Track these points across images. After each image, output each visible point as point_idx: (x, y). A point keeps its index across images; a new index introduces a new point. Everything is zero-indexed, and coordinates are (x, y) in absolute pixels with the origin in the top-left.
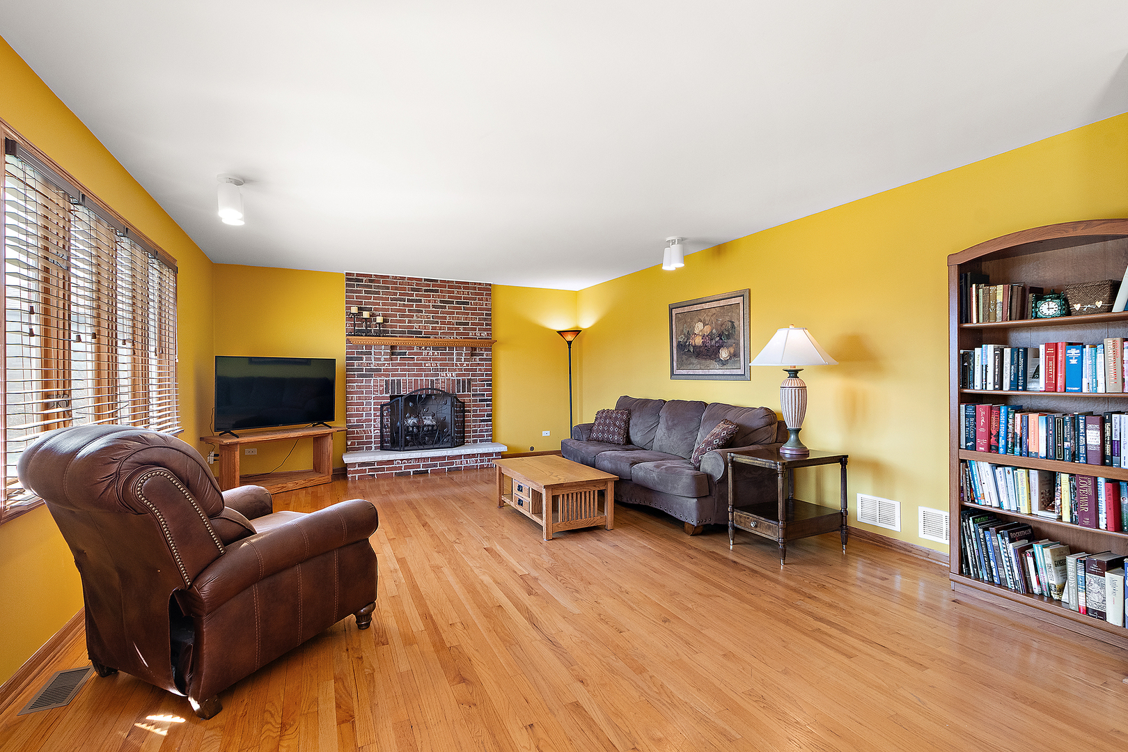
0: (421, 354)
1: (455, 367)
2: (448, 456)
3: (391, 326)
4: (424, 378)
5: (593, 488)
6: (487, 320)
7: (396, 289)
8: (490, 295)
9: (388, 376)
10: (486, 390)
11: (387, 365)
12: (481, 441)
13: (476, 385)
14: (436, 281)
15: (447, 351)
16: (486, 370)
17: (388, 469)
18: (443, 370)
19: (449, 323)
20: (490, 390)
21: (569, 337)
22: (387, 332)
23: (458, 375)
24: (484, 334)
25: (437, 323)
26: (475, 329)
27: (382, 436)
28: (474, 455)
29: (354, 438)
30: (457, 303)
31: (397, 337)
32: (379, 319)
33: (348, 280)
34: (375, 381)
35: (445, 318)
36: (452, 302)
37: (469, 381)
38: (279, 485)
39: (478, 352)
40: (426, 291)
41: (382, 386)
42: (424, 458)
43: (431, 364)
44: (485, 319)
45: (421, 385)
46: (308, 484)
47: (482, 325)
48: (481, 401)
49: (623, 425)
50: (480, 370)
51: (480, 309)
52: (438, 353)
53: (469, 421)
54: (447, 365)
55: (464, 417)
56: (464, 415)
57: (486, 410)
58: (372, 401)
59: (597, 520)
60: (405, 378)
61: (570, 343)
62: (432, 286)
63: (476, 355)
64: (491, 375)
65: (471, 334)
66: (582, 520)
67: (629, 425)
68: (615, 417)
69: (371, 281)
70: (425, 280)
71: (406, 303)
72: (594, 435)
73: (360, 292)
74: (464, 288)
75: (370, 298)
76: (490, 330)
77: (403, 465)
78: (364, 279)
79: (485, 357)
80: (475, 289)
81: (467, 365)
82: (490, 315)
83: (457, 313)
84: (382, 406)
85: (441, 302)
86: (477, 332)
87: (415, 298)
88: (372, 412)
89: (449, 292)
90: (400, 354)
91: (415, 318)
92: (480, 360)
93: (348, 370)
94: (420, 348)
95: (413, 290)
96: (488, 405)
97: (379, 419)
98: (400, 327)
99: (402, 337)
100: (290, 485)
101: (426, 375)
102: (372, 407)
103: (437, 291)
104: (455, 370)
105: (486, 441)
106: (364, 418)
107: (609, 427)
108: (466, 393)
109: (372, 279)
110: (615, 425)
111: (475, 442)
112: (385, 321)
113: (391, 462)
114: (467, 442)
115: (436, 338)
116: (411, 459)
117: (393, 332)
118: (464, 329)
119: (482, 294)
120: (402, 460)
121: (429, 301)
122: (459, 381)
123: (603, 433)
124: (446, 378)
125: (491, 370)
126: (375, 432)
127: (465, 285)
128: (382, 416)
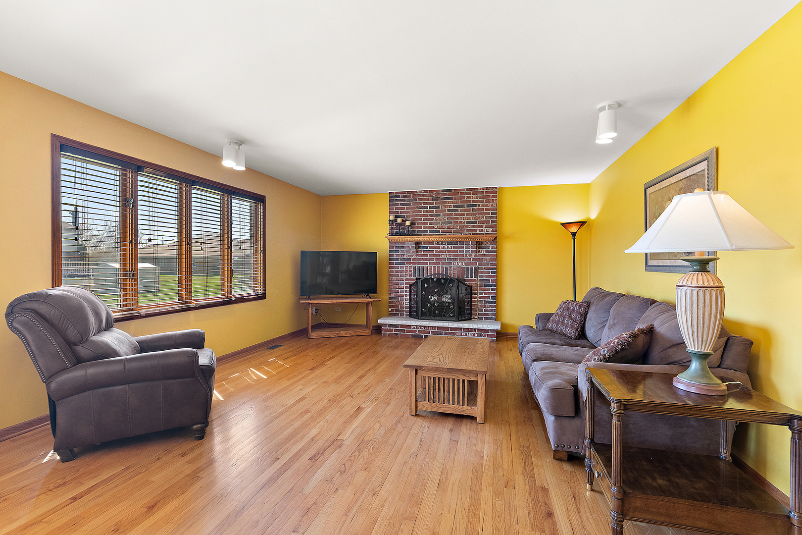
0: (439, 247)
1: (465, 258)
2: (451, 328)
3: (418, 228)
4: (440, 266)
5: (462, 378)
6: (494, 218)
7: (422, 200)
8: (496, 196)
9: (415, 264)
10: (491, 277)
11: (415, 256)
12: (486, 319)
13: (482, 273)
14: (451, 190)
15: (459, 245)
16: (491, 260)
17: (407, 331)
18: (455, 260)
19: (461, 223)
20: (495, 277)
21: (574, 229)
22: (415, 231)
23: (467, 264)
24: (490, 230)
25: (451, 223)
26: (482, 226)
27: (410, 307)
28: (472, 330)
29: (393, 307)
30: (468, 206)
31: (421, 235)
32: (408, 223)
33: (390, 197)
34: (407, 268)
35: (457, 219)
36: (463, 206)
37: (476, 269)
38: (336, 332)
39: (484, 245)
40: (443, 199)
41: (411, 271)
42: (432, 327)
43: (446, 255)
44: (491, 218)
45: (438, 271)
46: (355, 334)
47: (488, 222)
48: (486, 285)
49: (578, 318)
50: (486, 260)
51: (487, 209)
52: (451, 247)
53: (476, 302)
54: (458, 256)
55: (471, 298)
56: (471, 296)
57: (491, 294)
58: (405, 282)
59: (467, 410)
60: (426, 266)
61: (574, 234)
62: (448, 195)
63: (482, 247)
64: (495, 264)
65: (478, 231)
66: (450, 406)
67: (585, 319)
68: (573, 309)
69: (405, 196)
70: (443, 191)
71: (428, 210)
72: (549, 325)
73: (397, 205)
74: (474, 193)
75: (404, 208)
76: (495, 226)
77: (417, 330)
78: (401, 195)
79: (490, 249)
80: (482, 193)
81: (475, 256)
82: (496, 213)
83: (467, 214)
84: (411, 286)
85: (455, 206)
86: (484, 228)
87: (435, 205)
88: (405, 289)
89: (461, 198)
90: (423, 248)
91: (434, 221)
92: (486, 251)
93: (390, 260)
94: (438, 243)
95: (433, 199)
96: (492, 290)
97: (408, 295)
98: (424, 228)
99: (425, 235)
100: (343, 333)
101: (442, 264)
102: (405, 286)
103: (451, 198)
104: (465, 260)
105: (490, 319)
106: (399, 293)
107: (564, 318)
108: (474, 278)
109: (405, 195)
110: (570, 317)
111: (481, 319)
112: (412, 224)
113: (409, 326)
114: (474, 318)
115: (450, 235)
116: (423, 326)
117: (419, 232)
118: (473, 227)
119: (489, 197)
120: (417, 326)
121: (445, 207)
122: (467, 268)
123: (557, 324)
124: (456, 267)
125: (495, 260)
126: (406, 304)
127: (474, 191)
128: (410, 292)
